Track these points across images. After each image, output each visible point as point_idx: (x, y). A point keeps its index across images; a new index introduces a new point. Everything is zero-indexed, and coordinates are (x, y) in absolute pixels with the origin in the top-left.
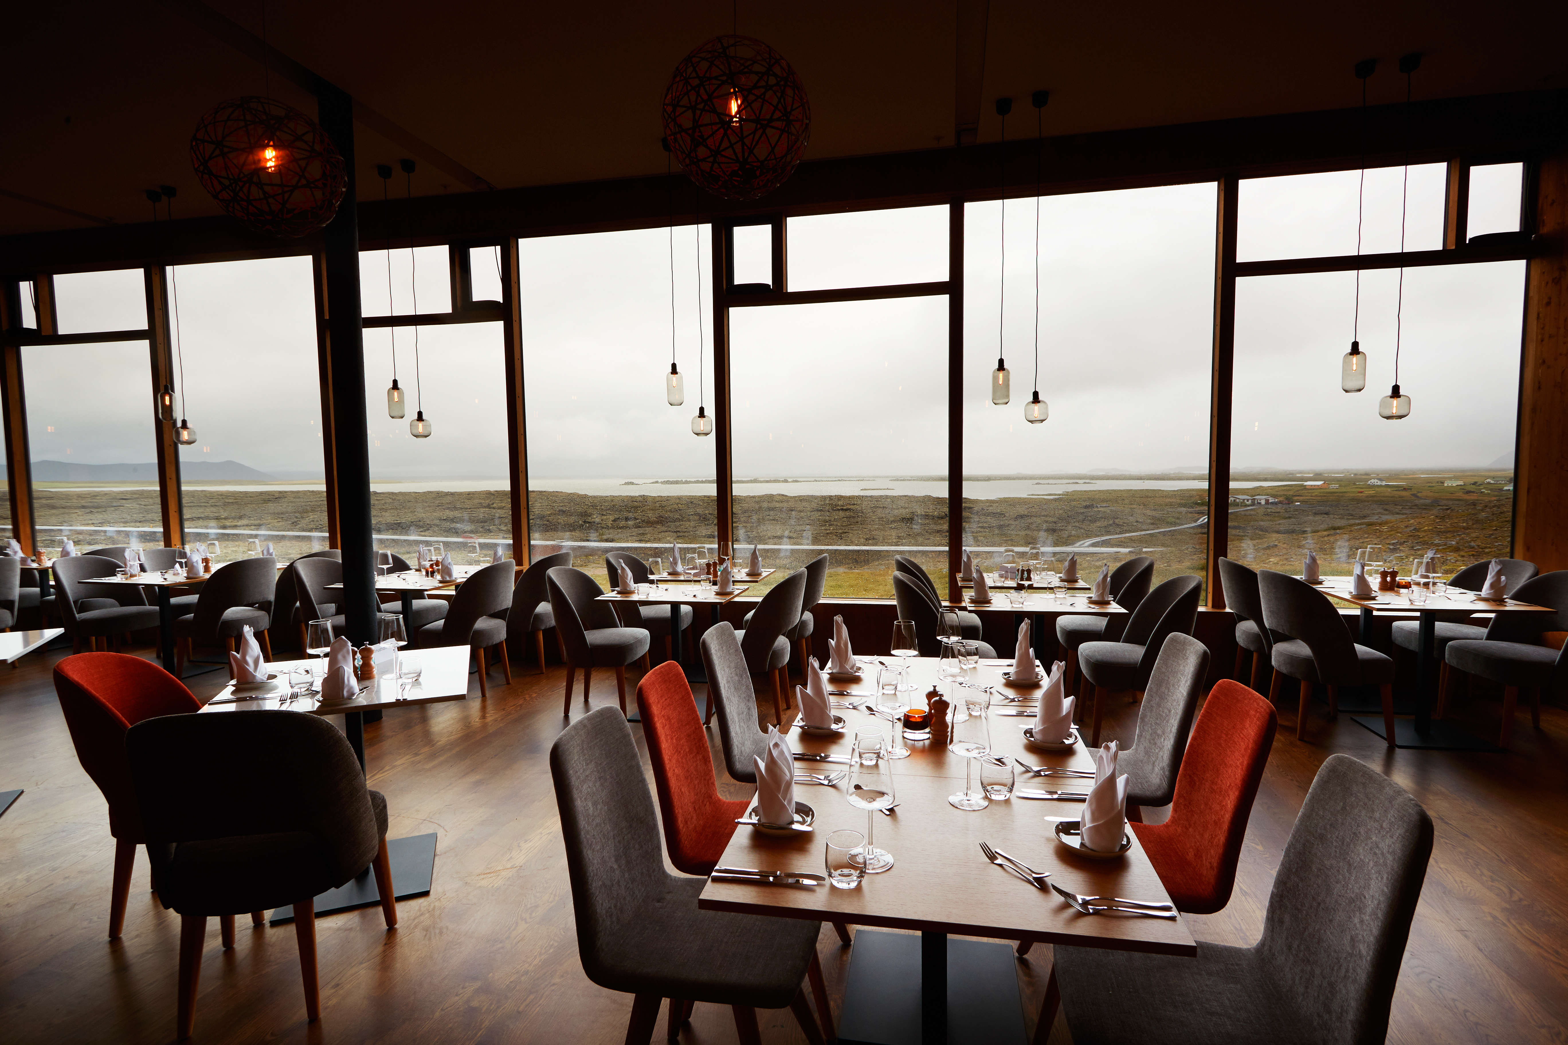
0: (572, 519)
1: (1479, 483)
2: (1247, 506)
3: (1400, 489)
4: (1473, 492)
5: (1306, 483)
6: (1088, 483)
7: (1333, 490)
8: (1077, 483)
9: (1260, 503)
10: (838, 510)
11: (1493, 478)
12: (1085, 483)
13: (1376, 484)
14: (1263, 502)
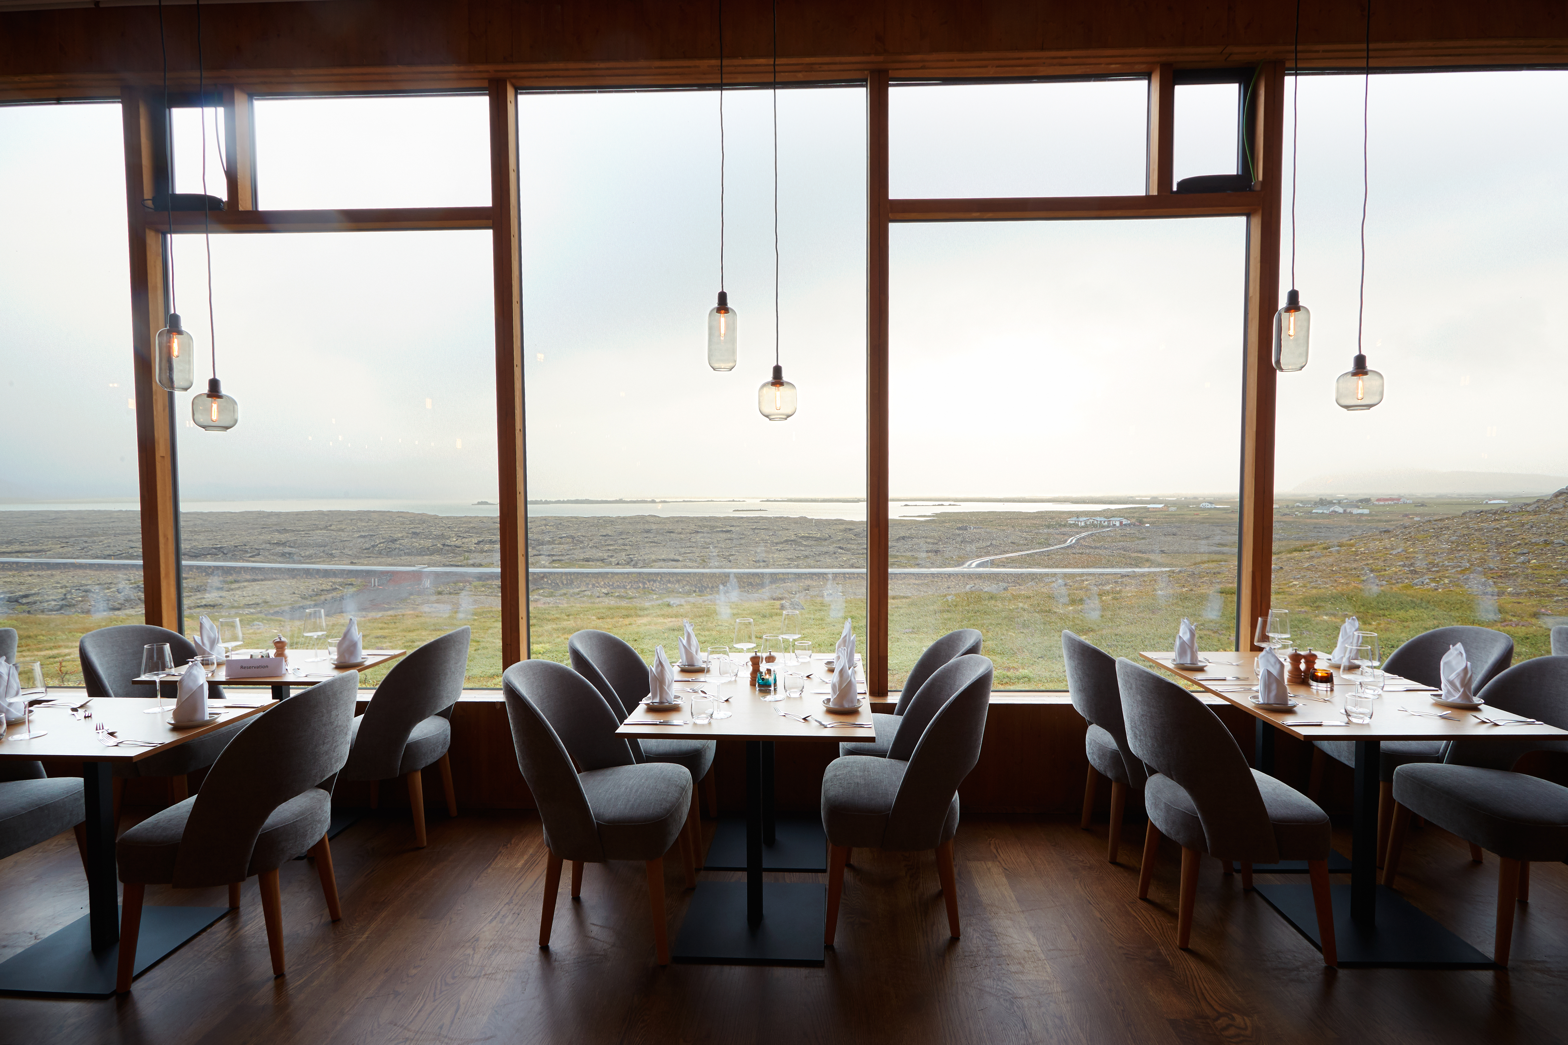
0: (428, 543)
1: (1290, 506)
2: (1103, 527)
3: (1229, 511)
4: (1289, 515)
5: (1149, 506)
6: (953, 505)
7: (1171, 513)
8: (942, 505)
9: (1115, 525)
10: (718, 532)
11: (1301, 502)
12: (950, 505)
13: (1207, 507)
14: (1118, 524)
